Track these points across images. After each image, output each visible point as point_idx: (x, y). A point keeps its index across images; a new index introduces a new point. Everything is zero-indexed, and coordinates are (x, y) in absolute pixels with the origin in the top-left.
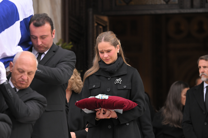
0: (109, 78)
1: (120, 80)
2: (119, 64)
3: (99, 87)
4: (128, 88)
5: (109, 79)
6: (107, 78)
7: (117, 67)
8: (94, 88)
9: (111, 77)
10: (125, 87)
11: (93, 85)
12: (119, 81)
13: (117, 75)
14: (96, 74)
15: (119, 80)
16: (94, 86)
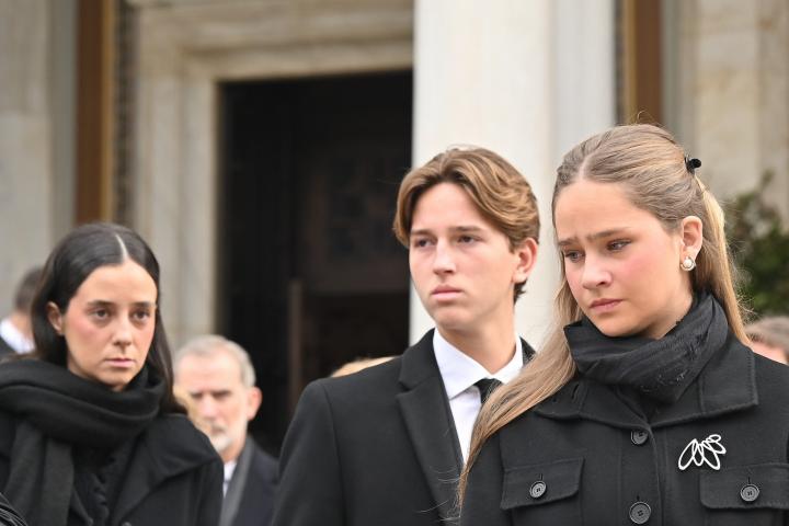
0: (641, 431)
1: (714, 445)
2: (702, 339)
3: (570, 493)
4: (769, 505)
5: (638, 439)
6: (627, 432)
7: (689, 355)
8: (541, 504)
9: (654, 429)
10: (750, 494)
11: (531, 484)
12: (708, 454)
13: (696, 415)
14: (553, 413)
15: (705, 448)
16: (538, 491)
